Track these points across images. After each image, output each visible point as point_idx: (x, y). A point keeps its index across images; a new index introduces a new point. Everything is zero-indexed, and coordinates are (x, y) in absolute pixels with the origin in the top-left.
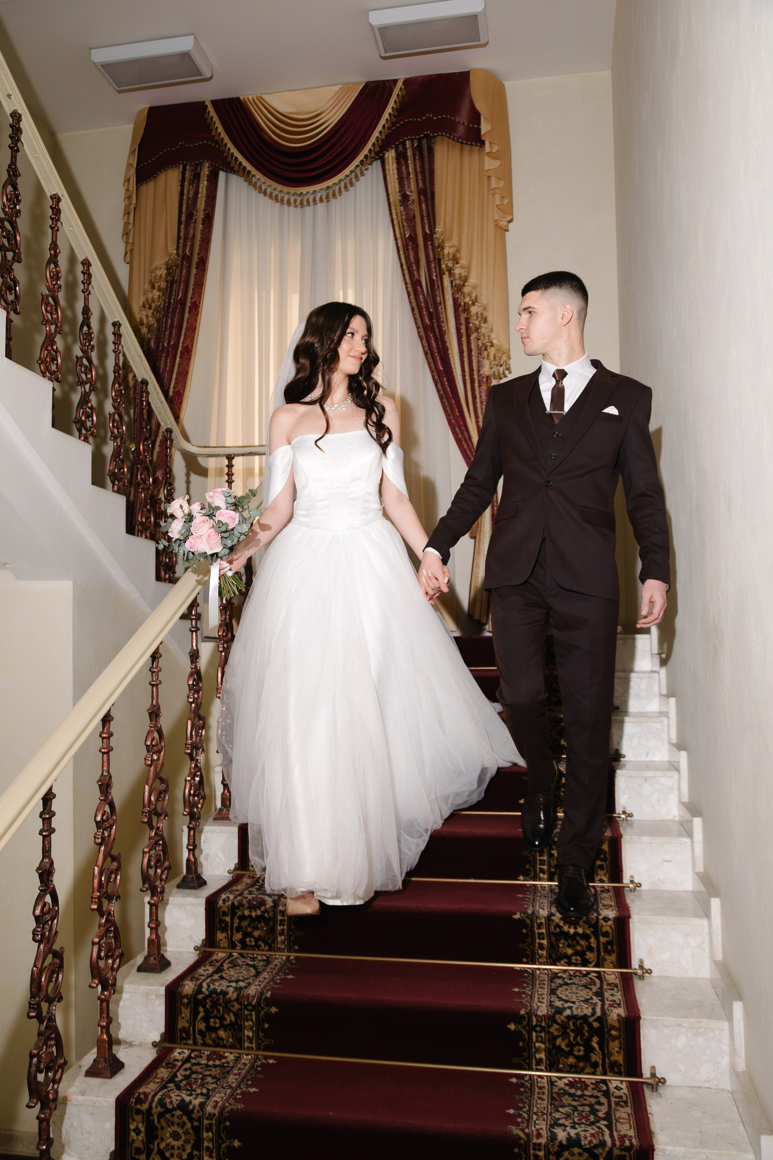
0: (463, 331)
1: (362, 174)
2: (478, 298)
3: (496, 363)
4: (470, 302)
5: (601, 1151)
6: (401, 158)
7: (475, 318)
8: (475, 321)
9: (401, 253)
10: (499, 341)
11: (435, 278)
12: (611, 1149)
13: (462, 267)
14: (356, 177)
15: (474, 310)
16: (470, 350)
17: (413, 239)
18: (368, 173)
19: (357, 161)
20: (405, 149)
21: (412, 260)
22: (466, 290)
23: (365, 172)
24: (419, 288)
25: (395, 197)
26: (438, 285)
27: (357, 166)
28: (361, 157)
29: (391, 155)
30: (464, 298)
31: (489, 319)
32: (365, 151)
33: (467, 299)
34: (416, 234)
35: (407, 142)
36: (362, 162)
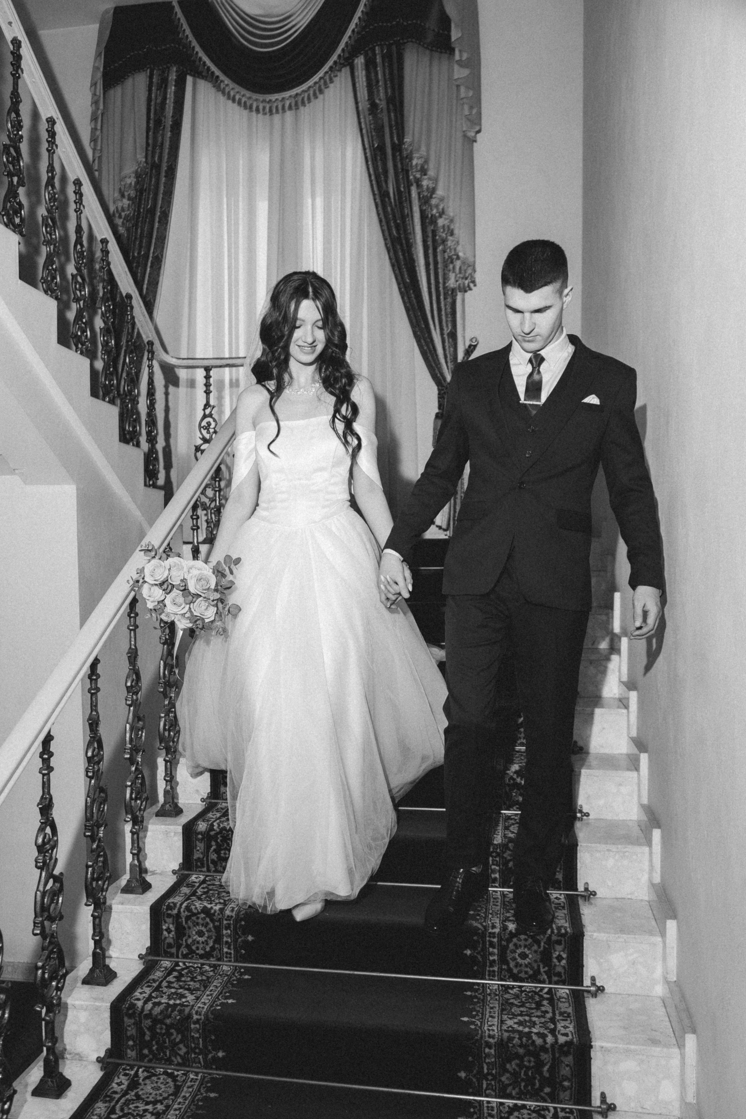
0: (430, 243)
1: (331, 81)
2: (446, 209)
3: (461, 276)
4: (437, 215)
5: (542, 937)
6: (370, 65)
7: (442, 230)
8: (441, 234)
9: (370, 163)
10: (465, 254)
11: (402, 189)
12: (550, 936)
13: (430, 179)
14: (325, 83)
15: (441, 222)
16: (436, 263)
17: (382, 148)
18: (337, 80)
19: (326, 68)
20: (375, 55)
21: (381, 170)
22: (433, 202)
23: (334, 79)
24: (387, 199)
25: (364, 105)
26: (406, 197)
27: (326, 73)
28: (330, 63)
29: (360, 61)
30: (432, 210)
31: (456, 232)
32: (334, 57)
33: (434, 211)
34: (384, 144)
35: (377, 48)
36: (331, 68)
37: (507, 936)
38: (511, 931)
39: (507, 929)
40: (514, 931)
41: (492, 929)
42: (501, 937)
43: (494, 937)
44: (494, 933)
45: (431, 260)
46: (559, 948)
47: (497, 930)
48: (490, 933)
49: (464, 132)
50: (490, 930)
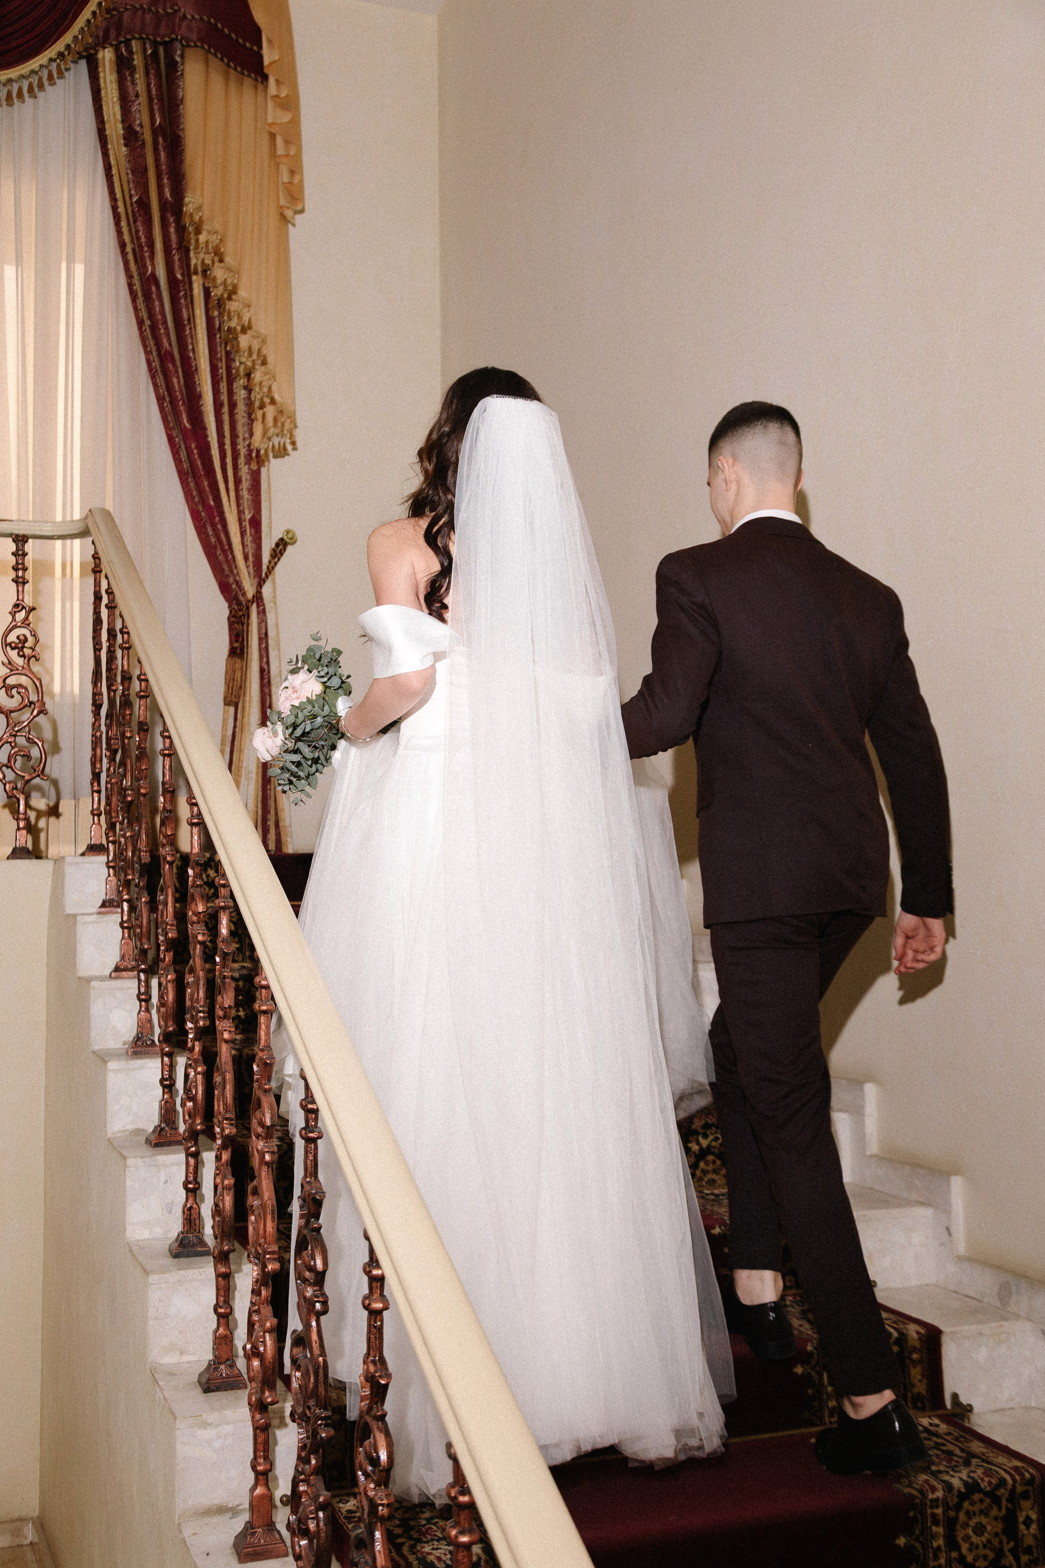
0: (223, 371)
1: (61, 75)
2: (253, 321)
3: (277, 431)
4: (239, 328)
5: (1002, 1491)
6: (123, 65)
7: (246, 354)
8: (241, 362)
9: (123, 224)
10: (282, 398)
11: (179, 276)
12: (1014, 1486)
13: (229, 269)
14: (50, 77)
15: (244, 341)
16: (233, 406)
17: (143, 205)
18: (70, 76)
19: (52, 52)
20: (131, 52)
21: (143, 240)
22: (232, 306)
23: (66, 74)
24: (154, 288)
25: (115, 129)
26: (185, 290)
27: (51, 60)
28: (59, 46)
29: (107, 56)
30: (230, 319)
31: (270, 359)
32: (67, 39)
33: (234, 323)
34: (148, 198)
35: (133, 43)
36: (61, 55)
37: (956, 1500)
38: (959, 1491)
39: (954, 1488)
40: (963, 1490)
41: (933, 1493)
42: (947, 1503)
43: (937, 1507)
44: (937, 1499)
45: (224, 397)
46: (1026, 1504)
47: (939, 1494)
48: (931, 1500)
49: (281, 207)
50: (931, 1496)
